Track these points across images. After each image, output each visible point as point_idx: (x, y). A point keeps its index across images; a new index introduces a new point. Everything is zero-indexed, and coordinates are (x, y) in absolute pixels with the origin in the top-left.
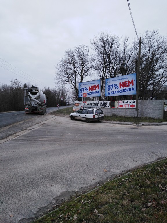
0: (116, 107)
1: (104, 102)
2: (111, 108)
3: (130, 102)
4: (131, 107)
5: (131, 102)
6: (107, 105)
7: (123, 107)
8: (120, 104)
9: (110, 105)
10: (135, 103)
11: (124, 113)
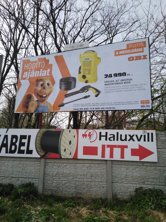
0: (64, 155)
1: (12, 132)
2: (42, 157)
3: (131, 138)
4: (137, 158)
5: (134, 138)
6: (23, 144)
7: (99, 157)
8: (84, 142)
9: (40, 146)
10: (152, 141)
11: (101, 183)
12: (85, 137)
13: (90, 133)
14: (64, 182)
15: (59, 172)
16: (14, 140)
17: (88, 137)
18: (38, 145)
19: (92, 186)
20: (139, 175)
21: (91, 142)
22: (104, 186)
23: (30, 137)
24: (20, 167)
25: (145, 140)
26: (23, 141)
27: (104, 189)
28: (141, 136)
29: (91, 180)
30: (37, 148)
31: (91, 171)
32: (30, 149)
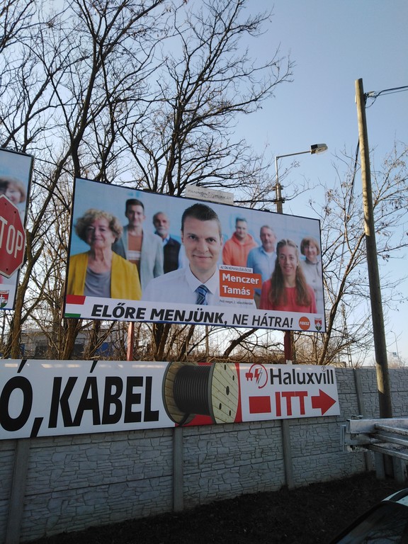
0: (221, 416)
1: (106, 369)
2: (180, 425)
3: (310, 377)
4: (318, 412)
5: (314, 378)
6: (135, 400)
7: (272, 415)
8: (250, 389)
9: (172, 401)
10: (333, 383)
11: (276, 463)
12: (250, 379)
13: (257, 370)
14: (220, 472)
15: (209, 454)
16: (114, 390)
17: (254, 379)
18: (169, 398)
19: (265, 471)
20: (321, 439)
21: (259, 387)
22: (280, 466)
23: (149, 379)
24: (127, 456)
25: (325, 383)
26: (136, 390)
27: (281, 471)
28: (321, 374)
29: (261, 460)
30: (168, 406)
31: (261, 443)
32: (153, 409)
